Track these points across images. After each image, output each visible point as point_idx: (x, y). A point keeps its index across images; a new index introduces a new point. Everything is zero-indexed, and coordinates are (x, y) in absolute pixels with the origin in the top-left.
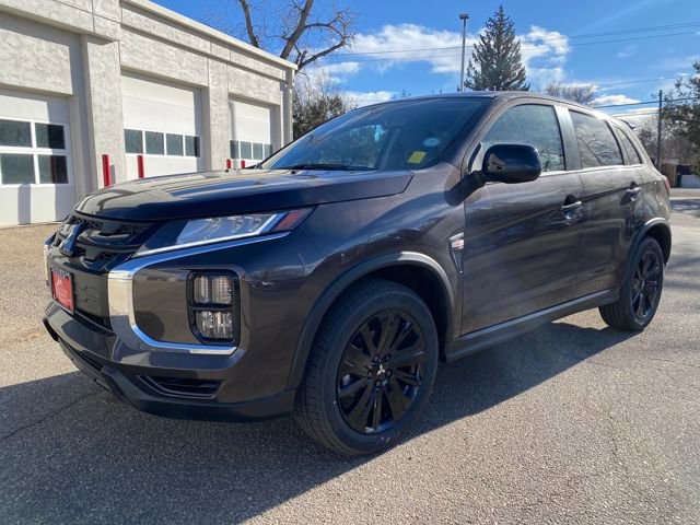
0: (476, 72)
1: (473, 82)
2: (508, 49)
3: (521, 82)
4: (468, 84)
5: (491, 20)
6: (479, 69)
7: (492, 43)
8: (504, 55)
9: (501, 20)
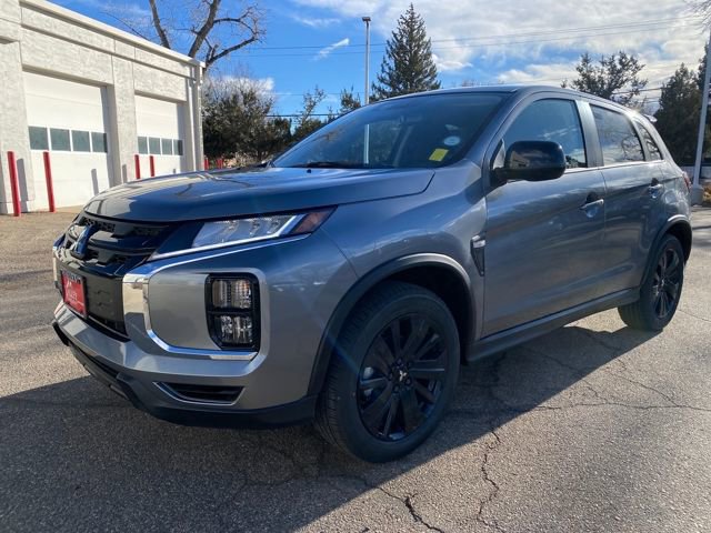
0: (390, 69)
1: (387, 78)
2: (419, 46)
3: (433, 79)
4: (382, 80)
5: (402, 18)
6: (393, 65)
7: (405, 40)
8: (416, 53)
9: (412, 18)
